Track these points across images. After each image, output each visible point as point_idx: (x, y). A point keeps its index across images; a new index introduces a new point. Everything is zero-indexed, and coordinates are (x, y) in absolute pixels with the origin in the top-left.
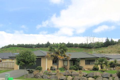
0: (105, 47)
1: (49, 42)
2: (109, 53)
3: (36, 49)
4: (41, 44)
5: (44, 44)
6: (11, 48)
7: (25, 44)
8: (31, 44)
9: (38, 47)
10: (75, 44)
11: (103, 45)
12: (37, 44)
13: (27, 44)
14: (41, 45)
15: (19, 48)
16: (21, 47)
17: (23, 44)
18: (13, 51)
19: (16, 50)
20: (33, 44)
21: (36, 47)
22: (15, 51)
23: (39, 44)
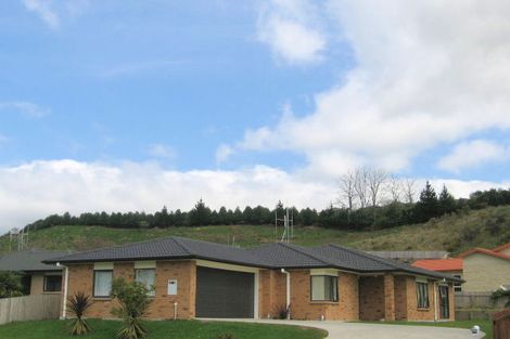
0: (417, 223)
1: (206, 206)
2: (409, 248)
3: (150, 233)
4: (174, 212)
5: (185, 214)
6: (56, 228)
7: (110, 214)
8: (134, 212)
9: (161, 227)
10: (303, 211)
11: (412, 213)
12: (157, 214)
13: (119, 214)
14: (172, 215)
15: (88, 228)
16: (97, 224)
17: (104, 213)
18: (59, 242)
19: (71, 238)
20: (143, 214)
21: (152, 226)
22: (65, 243)
23: (165, 211)
